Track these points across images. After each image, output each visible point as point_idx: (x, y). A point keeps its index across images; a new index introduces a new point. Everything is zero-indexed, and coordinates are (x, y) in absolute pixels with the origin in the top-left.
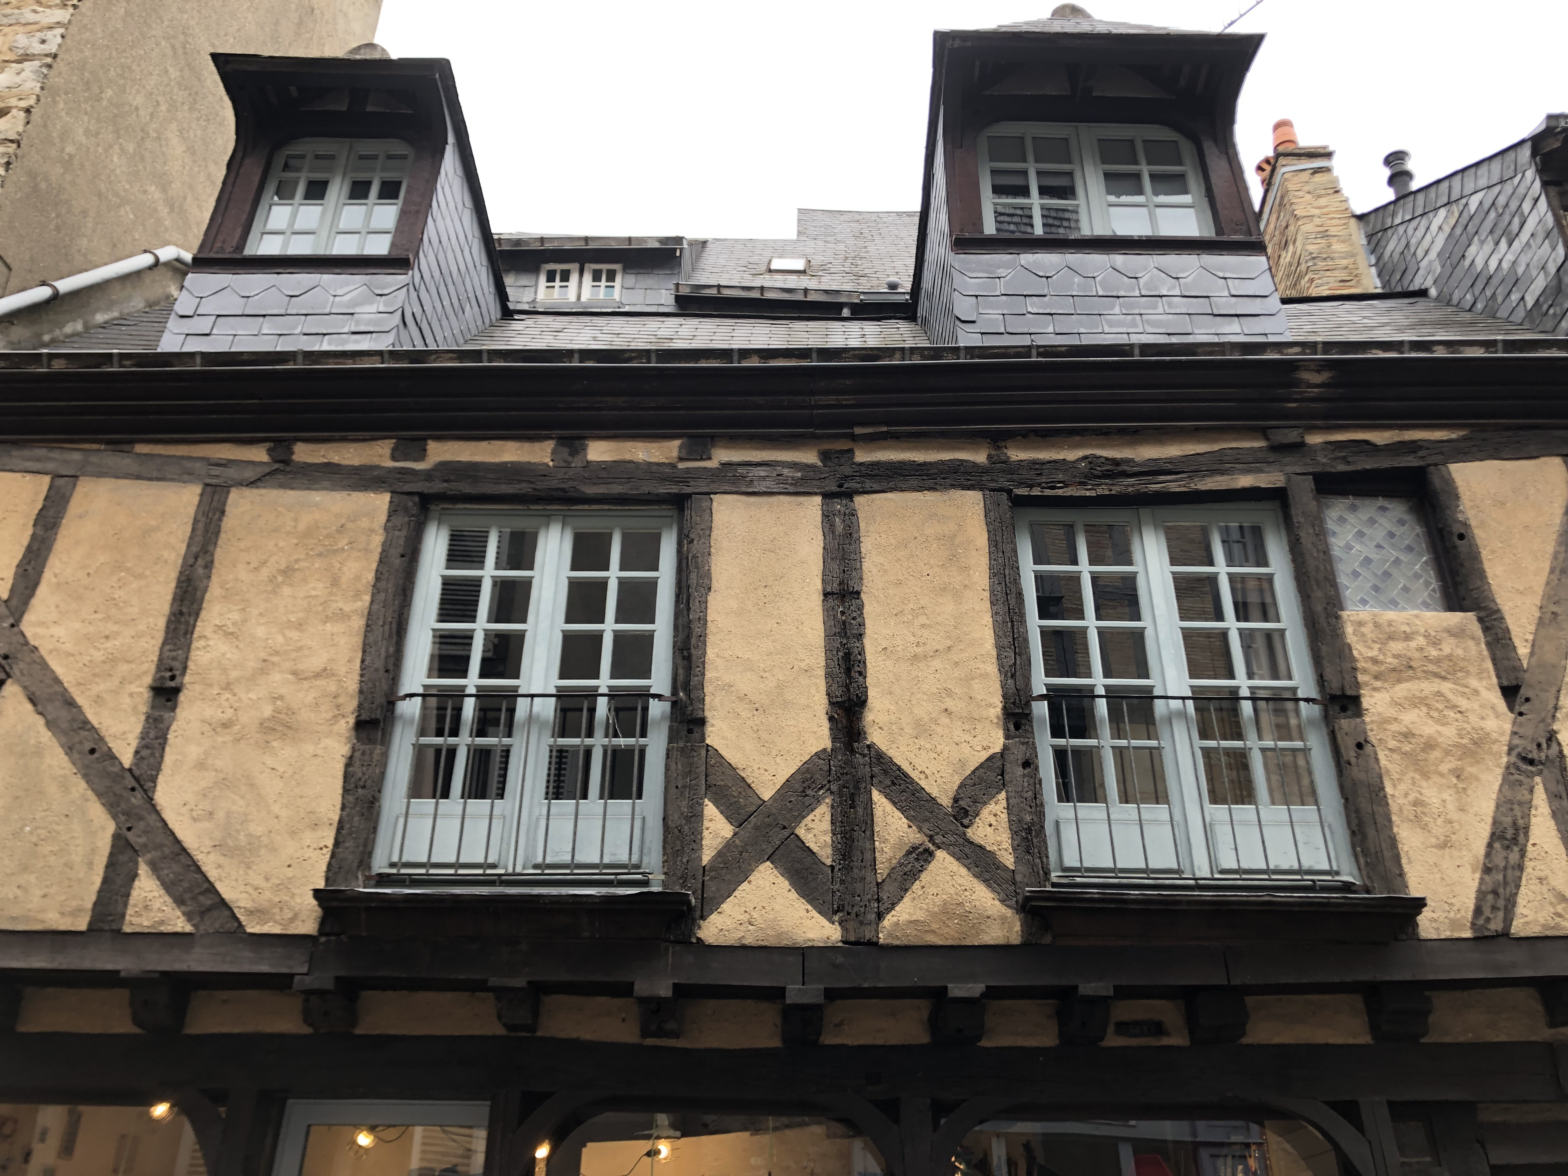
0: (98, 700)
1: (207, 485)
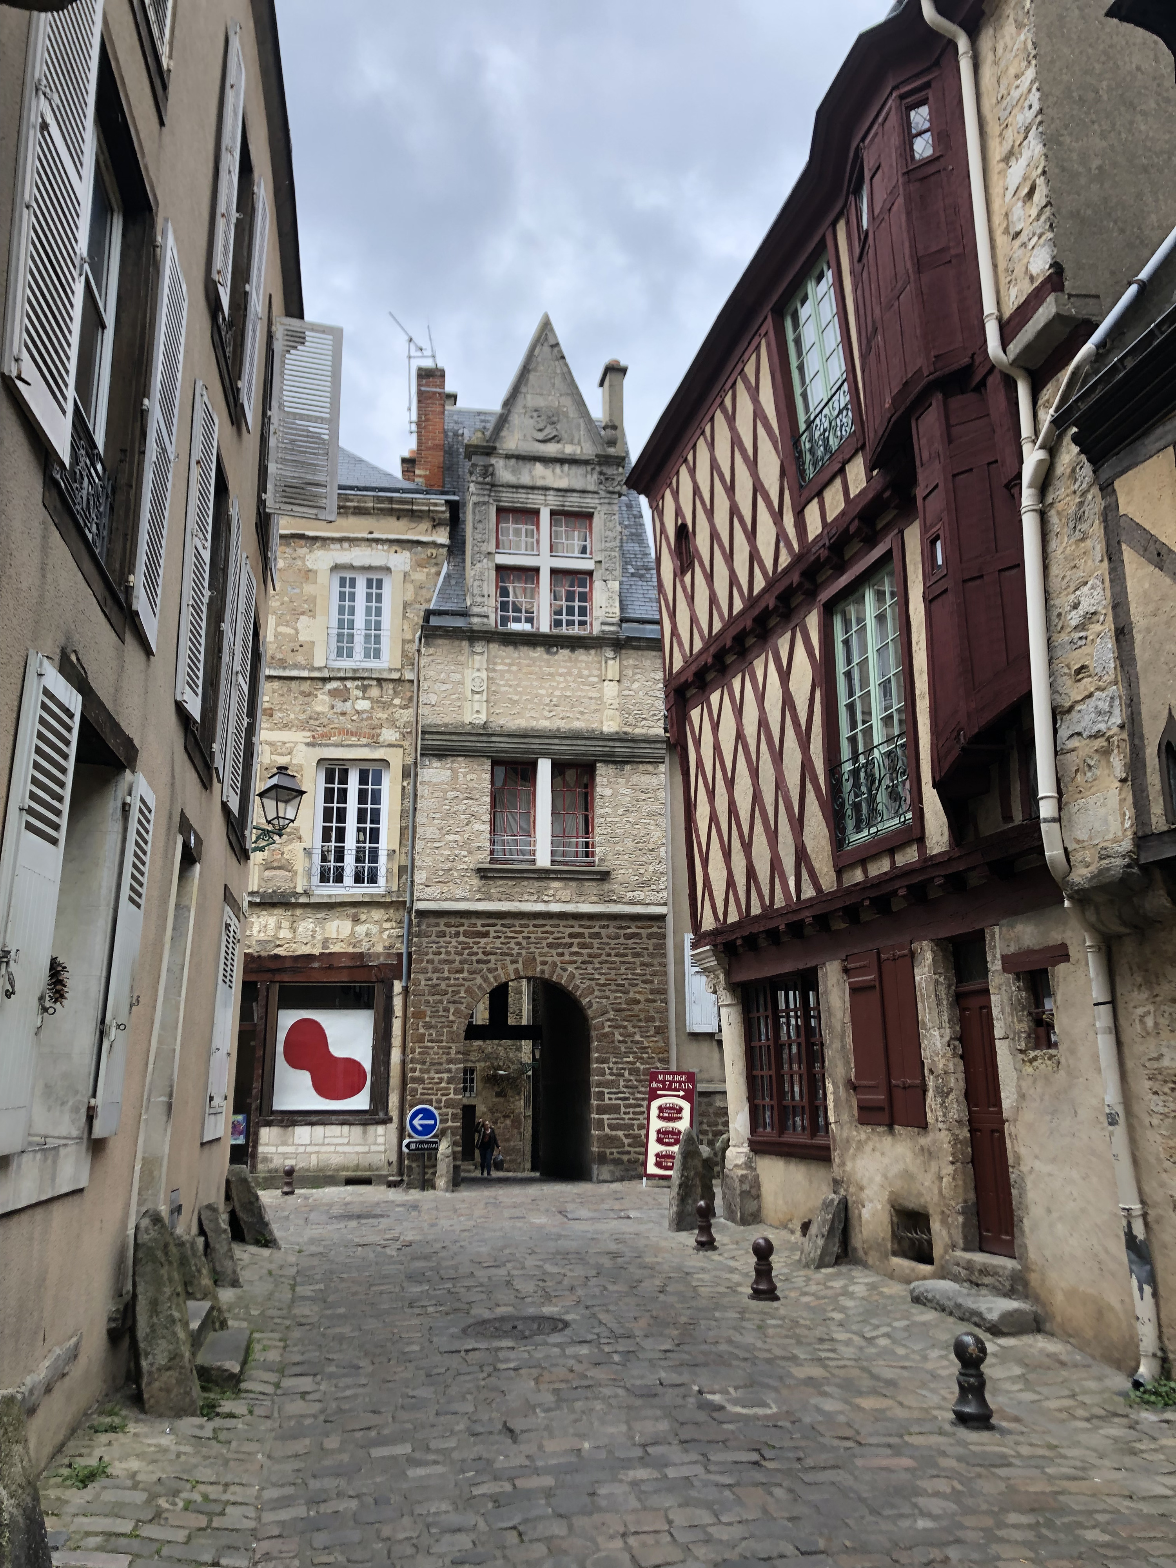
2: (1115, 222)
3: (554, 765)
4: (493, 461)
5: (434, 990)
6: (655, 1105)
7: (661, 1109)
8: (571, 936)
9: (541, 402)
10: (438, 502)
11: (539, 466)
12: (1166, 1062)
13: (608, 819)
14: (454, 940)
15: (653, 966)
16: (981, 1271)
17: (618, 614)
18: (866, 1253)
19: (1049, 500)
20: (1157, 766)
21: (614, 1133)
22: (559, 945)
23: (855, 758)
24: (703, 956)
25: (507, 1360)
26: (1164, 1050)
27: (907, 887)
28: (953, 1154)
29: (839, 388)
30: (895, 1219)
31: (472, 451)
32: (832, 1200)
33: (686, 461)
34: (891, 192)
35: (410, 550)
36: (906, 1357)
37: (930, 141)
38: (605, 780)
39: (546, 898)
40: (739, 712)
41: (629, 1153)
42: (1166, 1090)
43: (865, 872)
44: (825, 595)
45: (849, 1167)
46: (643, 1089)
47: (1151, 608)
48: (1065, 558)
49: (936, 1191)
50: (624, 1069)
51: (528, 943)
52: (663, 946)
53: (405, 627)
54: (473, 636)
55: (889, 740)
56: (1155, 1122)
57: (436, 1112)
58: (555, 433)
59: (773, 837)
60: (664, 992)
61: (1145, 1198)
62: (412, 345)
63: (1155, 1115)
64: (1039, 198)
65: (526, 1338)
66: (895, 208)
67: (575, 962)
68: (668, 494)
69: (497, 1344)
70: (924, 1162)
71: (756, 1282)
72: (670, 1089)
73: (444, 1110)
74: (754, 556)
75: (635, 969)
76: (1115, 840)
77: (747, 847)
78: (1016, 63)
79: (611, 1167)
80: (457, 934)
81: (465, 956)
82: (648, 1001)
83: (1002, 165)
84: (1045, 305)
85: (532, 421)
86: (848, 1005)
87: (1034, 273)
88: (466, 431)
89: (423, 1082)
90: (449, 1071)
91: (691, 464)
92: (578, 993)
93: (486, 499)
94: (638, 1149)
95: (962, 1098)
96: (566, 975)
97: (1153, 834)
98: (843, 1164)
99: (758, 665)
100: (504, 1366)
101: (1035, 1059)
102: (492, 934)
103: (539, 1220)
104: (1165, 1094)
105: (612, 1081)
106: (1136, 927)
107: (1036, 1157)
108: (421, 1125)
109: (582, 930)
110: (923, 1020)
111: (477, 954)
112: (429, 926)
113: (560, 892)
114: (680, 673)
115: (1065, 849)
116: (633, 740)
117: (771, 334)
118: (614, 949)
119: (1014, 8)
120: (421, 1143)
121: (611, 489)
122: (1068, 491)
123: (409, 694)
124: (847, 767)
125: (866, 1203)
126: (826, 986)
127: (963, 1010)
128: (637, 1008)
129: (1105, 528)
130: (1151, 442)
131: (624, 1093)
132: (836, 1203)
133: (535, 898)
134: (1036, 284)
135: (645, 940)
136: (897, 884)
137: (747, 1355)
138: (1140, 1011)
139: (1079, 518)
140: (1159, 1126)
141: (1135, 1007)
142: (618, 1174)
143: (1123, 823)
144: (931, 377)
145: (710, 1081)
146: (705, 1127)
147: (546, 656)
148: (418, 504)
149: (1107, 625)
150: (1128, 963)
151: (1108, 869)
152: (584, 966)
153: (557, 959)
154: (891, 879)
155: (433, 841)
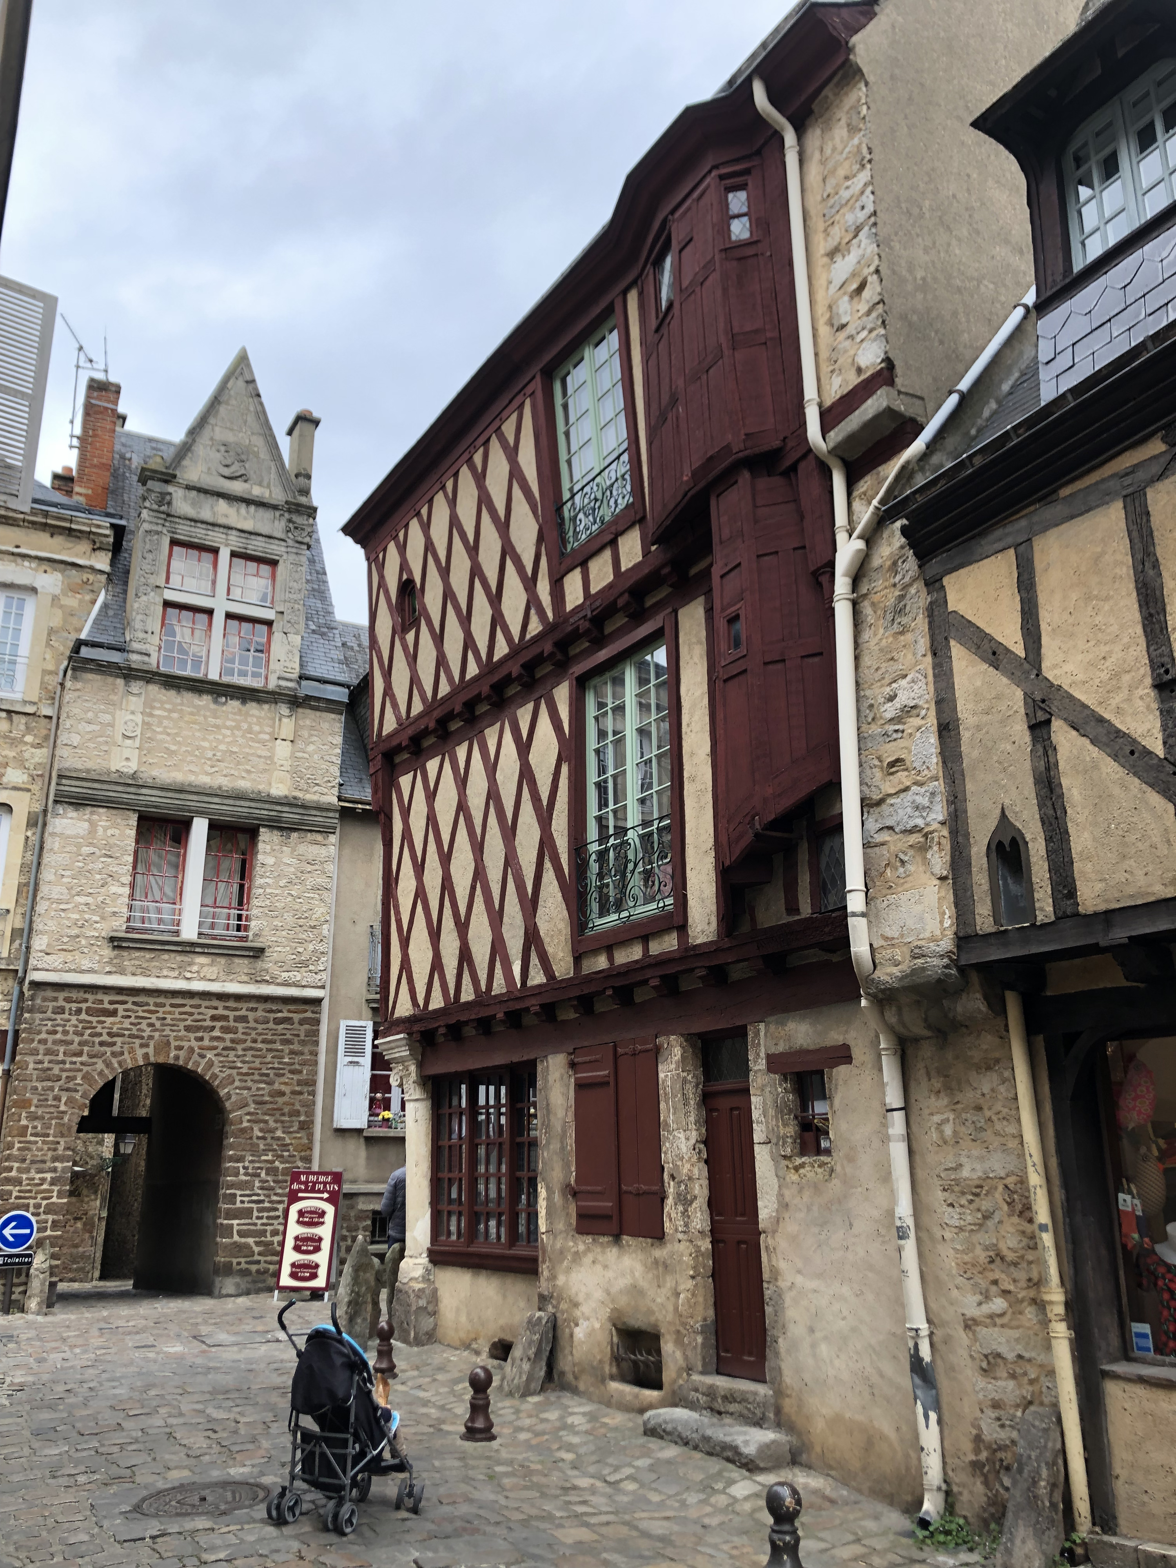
0: (1119, 711)
1: (1125, 497)
2: (936, 332)
3: (212, 826)
4: (170, 489)
5: (46, 1075)
6: (294, 1209)
7: (301, 1213)
8: (214, 1018)
9: (230, 438)
10: (103, 526)
11: (222, 503)
12: (965, 1173)
13: (268, 891)
14: (74, 1018)
15: (302, 1054)
16: (725, 1398)
17: (298, 670)
18: (576, 1378)
19: (864, 590)
20: (986, 866)
21: (243, 1240)
22: (198, 1029)
23: (603, 838)
24: (393, 1045)
25: (212, 1549)
26: (964, 1160)
27: (661, 977)
28: (694, 1268)
29: (618, 458)
30: (615, 1339)
31: (146, 475)
32: (540, 1318)
33: (418, 514)
34: (704, 267)
35: (62, 572)
36: (661, 1505)
37: (748, 225)
38: (268, 847)
39: (188, 975)
40: (462, 782)
41: (258, 1262)
42: (963, 1201)
43: (611, 959)
44: (579, 669)
45: (561, 1280)
46: (280, 1191)
47: (983, 705)
48: (881, 650)
49: (671, 1308)
50: (261, 1168)
51: (163, 1025)
52: (316, 1033)
53: (48, 656)
54: (129, 674)
55: (645, 823)
56: (948, 1235)
57: (33, 1219)
58: (243, 472)
59: (496, 917)
60: (314, 1083)
61: (931, 1316)
62: (82, 354)
63: (947, 1229)
64: (870, 294)
65: (224, 1513)
66: (708, 283)
67: (216, 1048)
68: (392, 548)
69: (189, 1524)
70: (658, 1277)
71: (472, 1419)
72: (313, 1191)
73: (43, 1217)
74: (498, 620)
75: (283, 1057)
76: (933, 939)
77: (462, 927)
78: (846, 165)
79: (238, 1279)
80: (79, 1011)
81: (86, 1037)
82: (294, 1093)
83: (826, 260)
84: (875, 397)
85: (218, 455)
86: (572, 1101)
87: (863, 365)
88: (134, 457)
89: (20, 1183)
90: (55, 1170)
91: (425, 518)
92: (216, 1083)
93: (159, 528)
94: (269, 1258)
95: (705, 1207)
96: (203, 1062)
97: (977, 935)
98: (553, 1277)
99: (491, 735)
100: (213, 1558)
101: (802, 1165)
102: (121, 1013)
103: (176, 1348)
104: (962, 1206)
105: (246, 1182)
106: (939, 1031)
107: (799, 1272)
108: (12, 1235)
109: (226, 1013)
110: (665, 1121)
111: (101, 1035)
112: (45, 999)
113: (205, 969)
114: (391, 736)
115: (871, 945)
116: (304, 807)
117: (539, 394)
118: (260, 1034)
119: (848, 113)
120: (10, 1256)
121: (300, 539)
122: (887, 584)
123: (44, 732)
124: (594, 847)
125: (581, 1322)
126: (546, 1080)
127: (710, 1111)
128: (280, 1100)
129: (930, 623)
130: (987, 544)
131: (258, 1195)
132: (544, 1322)
133: (176, 974)
134: (863, 377)
135: (296, 1026)
136: (649, 973)
137: (500, 1519)
138: (937, 1118)
139: (899, 611)
140: (953, 1240)
141: (932, 1114)
142: (243, 1286)
143: (941, 922)
144: (741, 455)
145: (354, 1182)
146: (345, 1232)
147: (213, 706)
148: (78, 523)
149: (929, 720)
150: (926, 1067)
151: (923, 969)
152: (225, 1053)
153: (194, 1044)
154: (642, 968)
155: (59, 902)
